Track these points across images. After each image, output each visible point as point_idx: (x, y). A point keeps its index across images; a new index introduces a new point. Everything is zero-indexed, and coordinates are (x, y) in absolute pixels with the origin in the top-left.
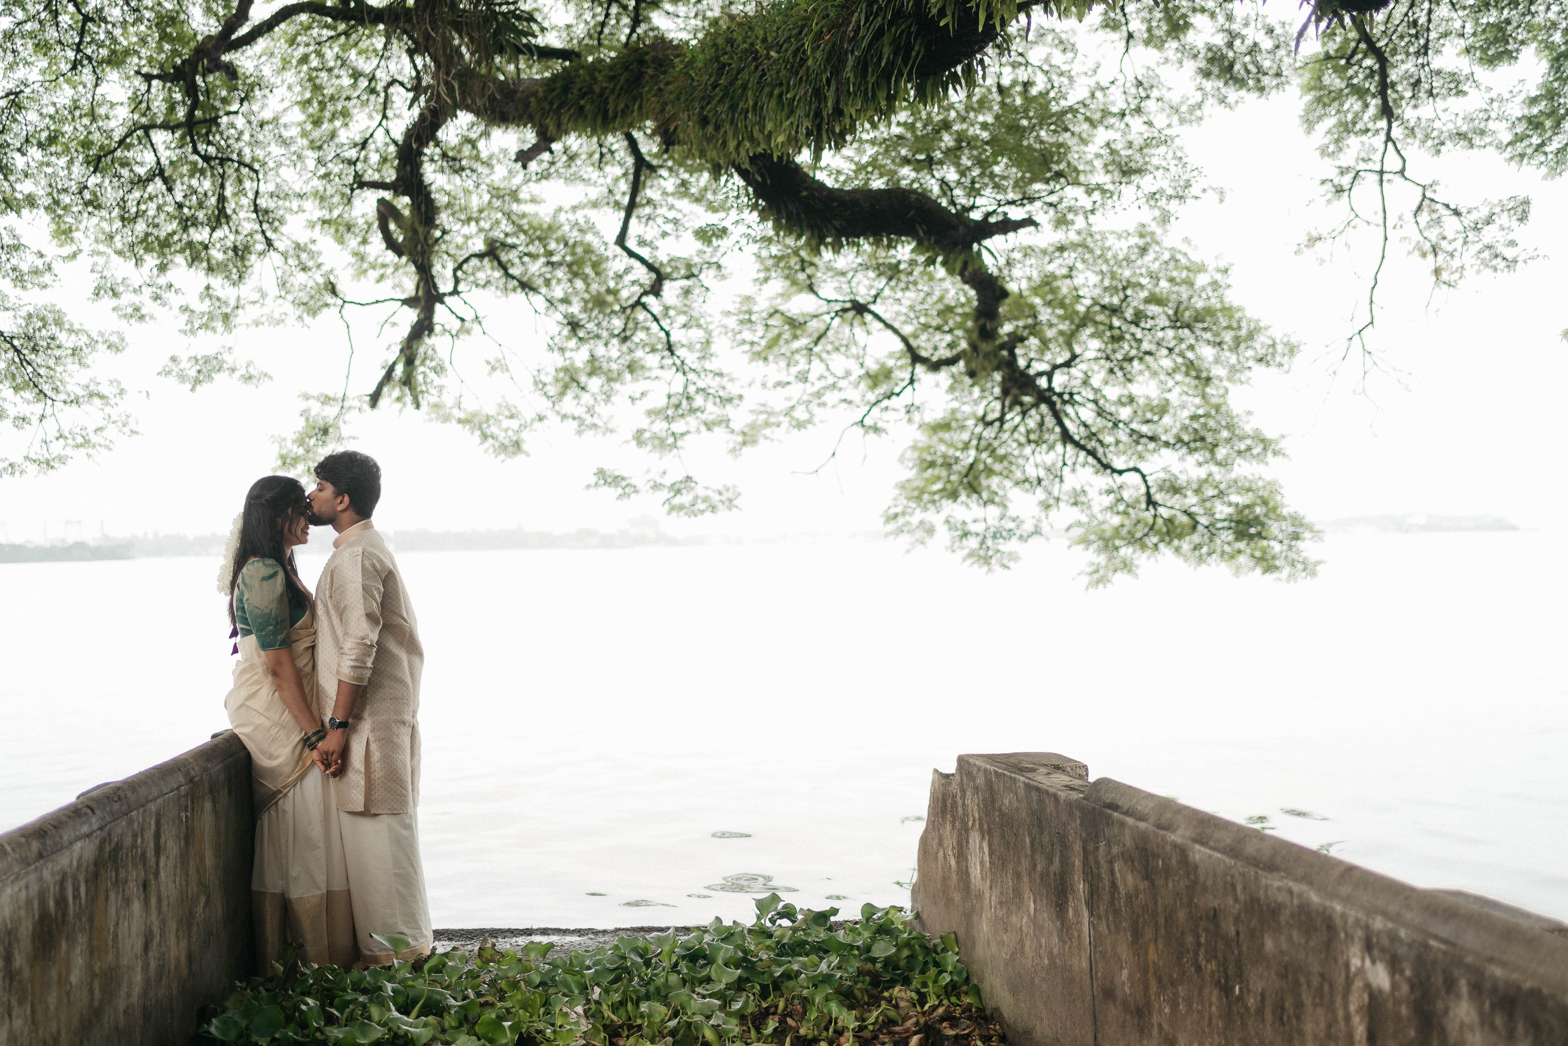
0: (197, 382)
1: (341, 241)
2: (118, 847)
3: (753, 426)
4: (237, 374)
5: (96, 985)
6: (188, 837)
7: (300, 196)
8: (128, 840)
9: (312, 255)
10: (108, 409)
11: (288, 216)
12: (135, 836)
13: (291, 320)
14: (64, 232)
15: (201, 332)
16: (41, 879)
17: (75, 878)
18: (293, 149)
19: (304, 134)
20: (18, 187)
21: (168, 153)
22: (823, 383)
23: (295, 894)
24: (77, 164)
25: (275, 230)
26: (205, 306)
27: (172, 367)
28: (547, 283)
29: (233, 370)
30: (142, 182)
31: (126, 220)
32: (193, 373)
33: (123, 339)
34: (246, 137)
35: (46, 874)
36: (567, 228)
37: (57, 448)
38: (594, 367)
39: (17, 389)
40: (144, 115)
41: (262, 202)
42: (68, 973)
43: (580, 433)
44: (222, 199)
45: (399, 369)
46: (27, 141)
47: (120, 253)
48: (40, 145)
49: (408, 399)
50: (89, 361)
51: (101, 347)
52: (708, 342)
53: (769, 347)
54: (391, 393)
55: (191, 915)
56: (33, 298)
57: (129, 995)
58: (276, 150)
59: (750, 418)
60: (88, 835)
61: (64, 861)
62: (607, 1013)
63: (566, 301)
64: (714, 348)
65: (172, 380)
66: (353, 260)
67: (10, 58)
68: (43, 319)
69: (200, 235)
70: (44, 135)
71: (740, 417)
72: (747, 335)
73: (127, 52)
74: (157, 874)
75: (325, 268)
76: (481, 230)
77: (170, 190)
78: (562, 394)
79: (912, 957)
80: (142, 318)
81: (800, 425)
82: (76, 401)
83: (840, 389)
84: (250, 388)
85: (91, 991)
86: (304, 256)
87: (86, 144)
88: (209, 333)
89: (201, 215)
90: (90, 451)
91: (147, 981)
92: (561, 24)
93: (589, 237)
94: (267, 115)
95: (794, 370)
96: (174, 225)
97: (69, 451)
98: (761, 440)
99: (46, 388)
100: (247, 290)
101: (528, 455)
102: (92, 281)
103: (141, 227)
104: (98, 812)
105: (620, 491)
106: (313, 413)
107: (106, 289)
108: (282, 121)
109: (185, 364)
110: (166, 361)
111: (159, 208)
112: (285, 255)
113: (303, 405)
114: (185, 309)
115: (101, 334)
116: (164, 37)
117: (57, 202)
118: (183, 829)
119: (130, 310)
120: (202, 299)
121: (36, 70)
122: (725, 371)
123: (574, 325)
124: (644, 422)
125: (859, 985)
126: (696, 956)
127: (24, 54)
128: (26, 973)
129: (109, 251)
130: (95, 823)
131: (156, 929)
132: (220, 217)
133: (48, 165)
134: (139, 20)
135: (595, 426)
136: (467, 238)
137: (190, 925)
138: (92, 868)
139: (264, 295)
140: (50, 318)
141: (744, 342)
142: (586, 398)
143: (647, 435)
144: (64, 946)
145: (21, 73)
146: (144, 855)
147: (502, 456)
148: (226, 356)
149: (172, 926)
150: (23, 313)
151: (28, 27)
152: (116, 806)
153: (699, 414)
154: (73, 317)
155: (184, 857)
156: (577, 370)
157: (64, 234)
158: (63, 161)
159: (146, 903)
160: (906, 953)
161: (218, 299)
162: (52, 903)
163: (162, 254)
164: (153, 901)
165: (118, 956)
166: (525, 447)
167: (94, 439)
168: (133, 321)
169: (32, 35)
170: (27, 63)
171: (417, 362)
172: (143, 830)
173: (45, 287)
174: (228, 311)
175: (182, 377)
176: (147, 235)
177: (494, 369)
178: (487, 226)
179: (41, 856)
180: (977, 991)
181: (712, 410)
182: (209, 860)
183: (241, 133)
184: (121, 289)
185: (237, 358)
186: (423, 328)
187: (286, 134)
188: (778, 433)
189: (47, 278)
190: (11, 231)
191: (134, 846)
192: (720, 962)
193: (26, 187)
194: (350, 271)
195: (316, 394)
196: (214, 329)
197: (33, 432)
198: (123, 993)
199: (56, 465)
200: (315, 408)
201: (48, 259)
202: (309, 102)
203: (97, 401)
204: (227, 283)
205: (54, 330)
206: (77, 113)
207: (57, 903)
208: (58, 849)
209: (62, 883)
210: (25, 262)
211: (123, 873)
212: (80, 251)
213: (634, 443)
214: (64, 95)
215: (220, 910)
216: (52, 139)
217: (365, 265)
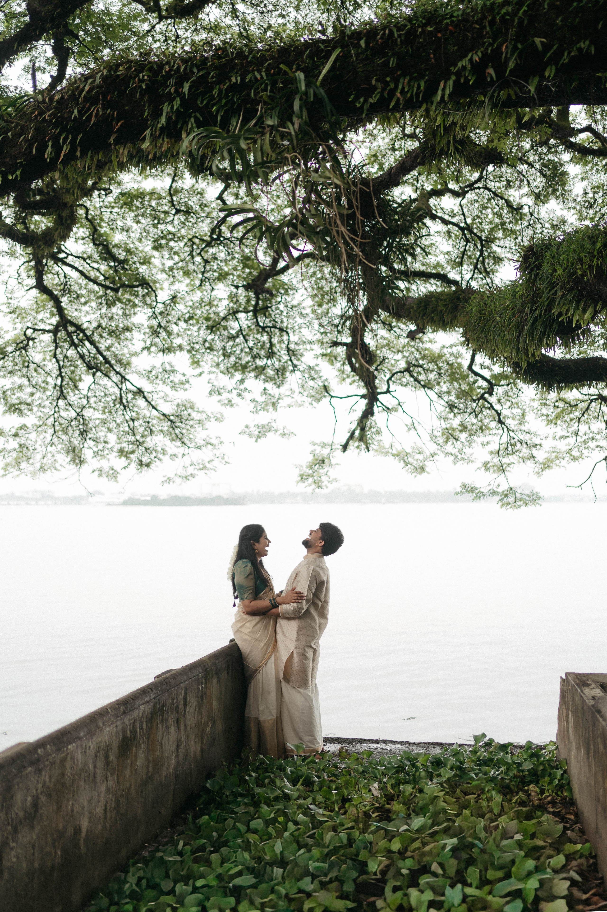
0: (259, 437)
1: (332, 364)
2: (164, 705)
3: (548, 460)
4: (278, 433)
5: (151, 765)
6: (203, 696)
7: (310, 343)
8: (170, 701)
9: (317, 372)
10: (215, 451)
11: (304, 353)
12: (173, 700)
13: (307, 404)
14: (196, 362)
15: (261, 412)
16: (123, 723)
17: (141, 721)
18: (308, 319)
19: (313, 311)
20: (174, 341)
21: (247, 322)
22: (587, 437)
23: (262, 718)
24: (202, 329)
25: (298, 360)
26: (263, 399)
27: (246, 431)
28: (438, 384)
29: (276, 431)
30: (232, 338)
31: (227, 355)
32: (256, 433)
33: (222, 416)
34: (285, 313)
35: (126, 721)
36: (448, 356)
37: (191, 470)
38: (464, 428)
39: (172, 440)
40: (236, 303)
41: (292, 346)
42: (136, 760)
43: (455, 463)
44: (272, 345)
45: (357, 433)
46: (179, 319)
47: (222, 372)
48: (186, 321)
49: (363, 446)
50: (207, 426)
51: (213, 420)
52: (523, 415)
53: (557, 417)
54: (353, 445)
55: (203, 731)
56: (180, 396)
57: (168, 769)
58: (299, 320)
59: (546, 455)
60: (148, 702)
61: (135, 714)
62: (389, 788)
63: (448, 393)
64: (527, 418)
65: (246, 437)
66: (338, 373)
67: (172, 279)
68: (185, 406)
69: (260, 363)
70: (187, 316)
71: (541, 455)
72: (545, 411)
73: (227, 274)
74: (184, 715)
75: (323, 378)
76: (404, 357)
77: (246, 341)
78: (446, 442)
79: (544, 770)
80: (232, 405)
81: (575, 459)
82: (199, 448)
83: (597, 440)
84: (285, 440)
85: (148, 768)
86: (313, 372)
87: (207, 319)
88: (265, 412)
89: (263, 353)
90: (206, 471)
91: (178, 763)
92: (445, 251)
93: (459, 360)
94: (295, 302)
95: (571, 430)
96: (249, 358)
97: (196, 472)
98: (554, 466)
99: (185, 440)
100: (283, 390)
101: (428, 473)
102: (209, 387)
103: (233, 359)
104: (155, 691)
105: (475, 495)
106: (317, 452)
107: (216, 391)
108: (302, 305)
109: (252, 429)
110: (243, 427)
111: (242, 350)
112: (303, 372)
113: (312, 448)
114: (253, 401)
115: (212, 413)
116: (245, 266)
117: (193, 348)
118: (200, 694)
119: (226, 402)
120: (262, 395)
121: (184, 284)
122: (532, 431)
123: (451, 406)
124: (488, 458)
125: (513, 783)
126: (438, 763)
127: (178, 277)
128: (115, 762)
129: (217, 371)
130: (152, 696)
131: (183, 739)
132: (271, 355)
133: (189, 330)
134: (233, 258)
135: (463, 459)
136: (397, 361)
137: (202, 737)
138: (149, 716)
139: (293, 392)
140: (188, 406)
141: (543, 415)
142: (458, 444)
143: (490, 464)
144: (134, 750)
145: (177, 286)
146: (177, 707)
147: (415, 474)
148: (273, 424)
149: (192, 737)
150: (176, 403)
151: (180, 264)
152: (164, 687)
153: (518, 453)
154: (199, 405)
155: (200, 706)
156: (454, 430)
157: (196, 363)
158: (195, 328)
159: (178, 728)
160: (541, 767)
161: (270, 395)
162: (128, 732)
163: (243, 373)
164: (182, 727)
165: (162, 752)
166: (427, 469)
167: (208, 465)
168: (228, 407)
169: (182, 268)
170: (179, 282)
171: (367, 429)
172: (177, 696)
173: (186, 390)
174: (275, 400)
175: (251, 435)
176: (236, 363)
177: (409, 429)
178: (407, 354)
179: (124, 713)
180: (571, 790)
181: (525, 451)
182: (215, 705)
183: (282, 312)
184: (222, 391)
185: (278, 425)
186: (368, 413)
187: (304, 312)
188: (564, 462)
189: (187, 386)
190: (170, 364)
191: (172, 703)
192: (449, 767)
193: (178, 341)
194: (337, 380)
195: (318, 442)
196: (268, 411)
197: (179, 462)
198: (165, 768)
199: (190, 478)
200: (318, 449)
201: (187, 377)
202: (315, 295)
203: (210, 447)
204: (274, 386)
205: (190, 411)
206: (203, 304)
207: (131, 732)
208: (133, 709)
209: (134, 724)
210: (177, 378)
211: (166, 716)
212: (203, 372)
213: (483, 469)
214: (197, 295)
215: (221, 727)
216: (191, 318)
217: (345, 376)
